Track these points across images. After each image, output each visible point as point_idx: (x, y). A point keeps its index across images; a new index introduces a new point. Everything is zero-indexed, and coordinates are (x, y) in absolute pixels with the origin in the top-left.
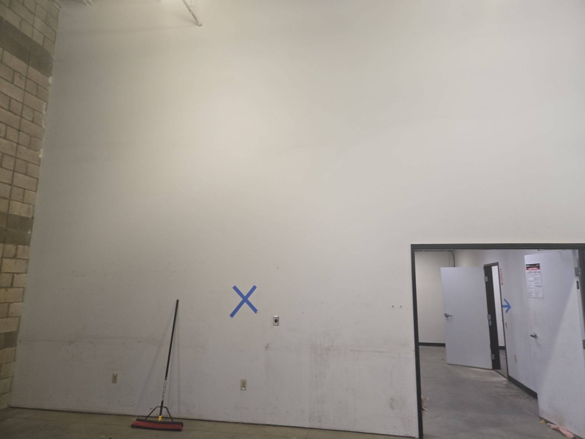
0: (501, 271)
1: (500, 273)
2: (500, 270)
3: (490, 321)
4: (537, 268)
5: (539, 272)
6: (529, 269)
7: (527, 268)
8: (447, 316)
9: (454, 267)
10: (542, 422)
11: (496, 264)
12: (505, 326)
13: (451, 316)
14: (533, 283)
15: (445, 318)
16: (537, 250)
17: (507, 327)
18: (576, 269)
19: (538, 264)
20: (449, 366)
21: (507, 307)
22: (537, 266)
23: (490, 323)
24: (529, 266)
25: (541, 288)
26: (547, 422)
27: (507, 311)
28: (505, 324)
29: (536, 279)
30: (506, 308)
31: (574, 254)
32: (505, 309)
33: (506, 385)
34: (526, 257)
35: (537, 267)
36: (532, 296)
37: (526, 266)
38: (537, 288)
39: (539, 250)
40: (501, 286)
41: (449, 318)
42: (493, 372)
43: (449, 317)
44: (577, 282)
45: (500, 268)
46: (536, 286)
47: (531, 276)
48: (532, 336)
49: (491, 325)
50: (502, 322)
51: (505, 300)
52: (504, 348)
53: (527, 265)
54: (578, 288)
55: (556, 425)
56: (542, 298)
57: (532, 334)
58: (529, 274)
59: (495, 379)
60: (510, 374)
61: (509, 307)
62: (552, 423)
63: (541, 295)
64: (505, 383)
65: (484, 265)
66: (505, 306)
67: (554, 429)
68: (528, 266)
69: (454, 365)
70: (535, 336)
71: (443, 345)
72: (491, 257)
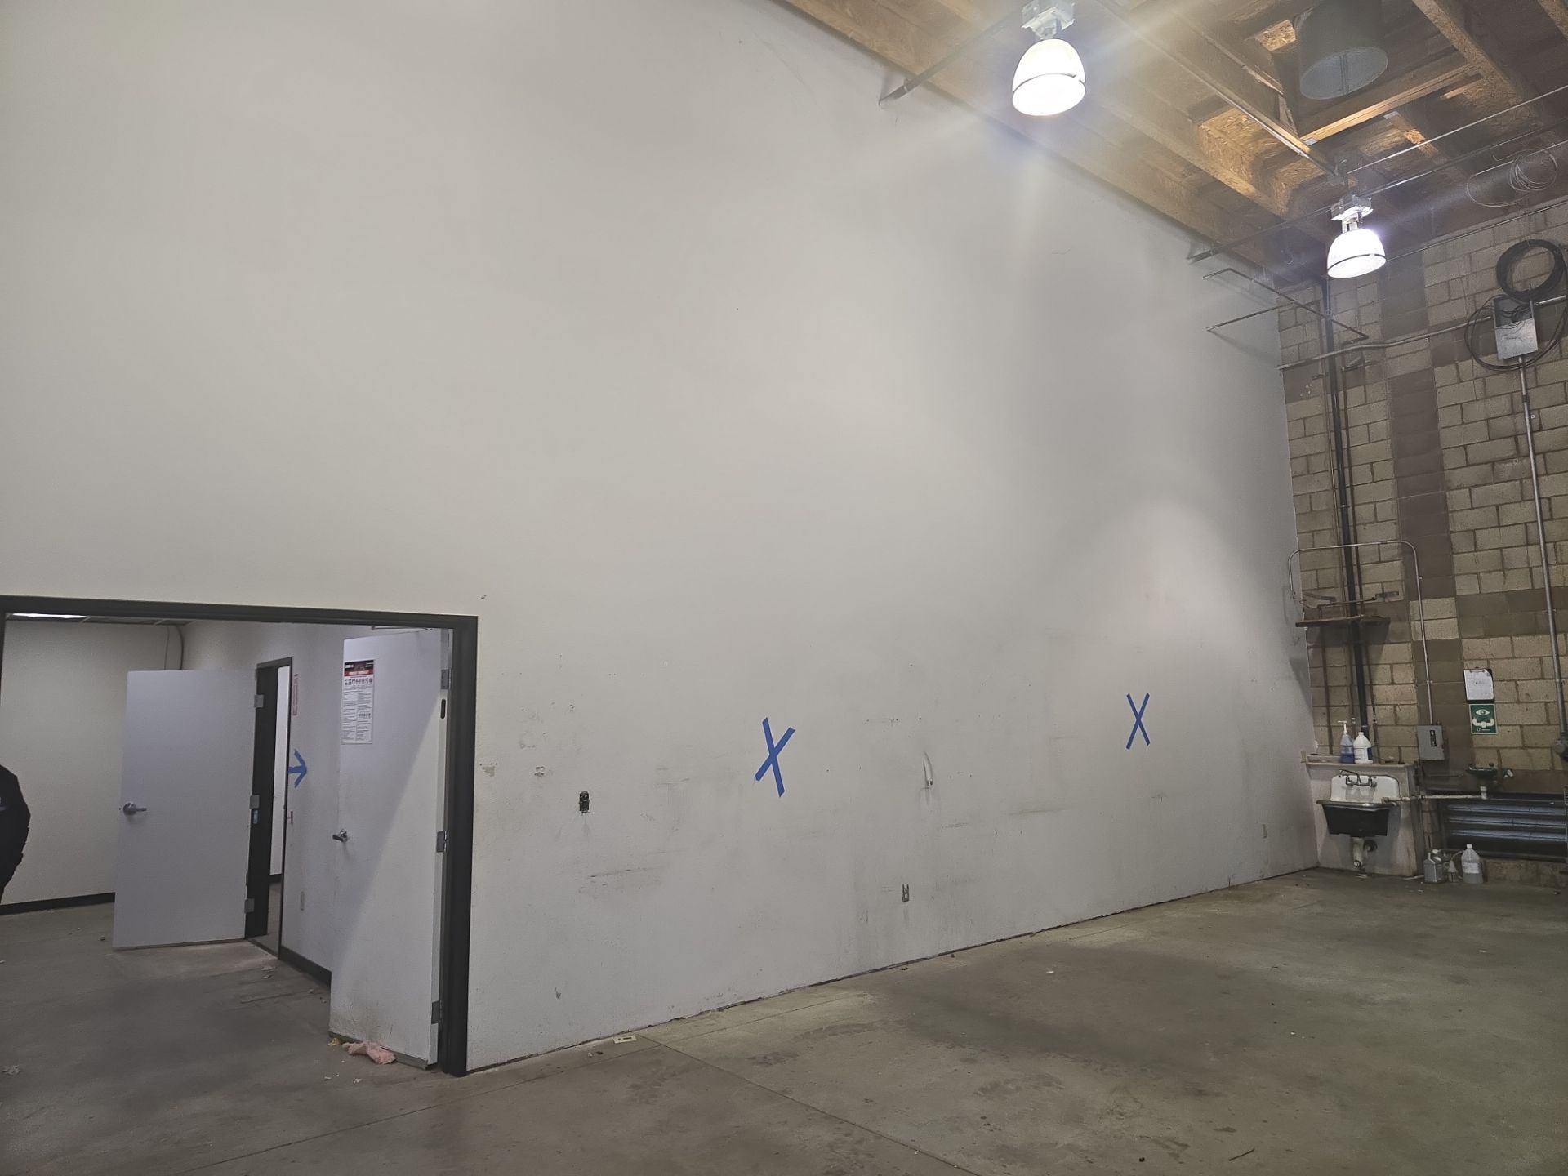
0: (296, 682)
1: (294, 684)
2: (294, 678)
3: (257, 812)
4: (367, 672)
5: (371, 681)
6: (351, 673)
7: (347, 670)
8: (129, 811)
9: (181, 669)
10: (335, 1042)
11: (288, 662)
12: (288, 821)
13: (144, 810)
14: (356, 707)
15: (125, 817)
16: (370, 627)
17: (292, 823)
18: (443, 672)
19: (372, 661)
20: (119, 956)
21: (299, 770)
22: (367, 666)
23: (255, 817)
24: (352, 666)
25: (370, 720)
26: (343, 1040)
27: (297, 783)
28: (289, 815)
29: (361, 697)
30: (298, 775)
31: (444, 638)
32: (294, 776)
33: (270, 971)
34: (349, 644)
35: (367, 669)
36: (349, 739)
37: (344, 667)
38: (361, 719)
39: (373, 628)
40: (292, 717)
41: (136, 816)
42: (247, 944)
43: (137, 812)
44: (443, 702)
45: (294, 674)
46: (360, 715)
47: (352, 690)
48: (335, 837)
49: (255, 822)
50: (283, 810)
51: (297, 754)
52: (279, 878)
53: (347, 664)
54: (443, 717)
55: (358, 1042)
56: (370, 743)
57: (337, 833)
58: (349, 687)
59: (244, 963)
60: (285, 943)
61: (303, 770)
62: (352, 1041)
63: (367, 737)
64: (267, 968)
65: (258, 665)
66: (296, 770)
67: (356, 1054)
68: (348, 666)
69: (136, 948)
70: (342, 838)
71: (109, 898)
72: (277, 643)
